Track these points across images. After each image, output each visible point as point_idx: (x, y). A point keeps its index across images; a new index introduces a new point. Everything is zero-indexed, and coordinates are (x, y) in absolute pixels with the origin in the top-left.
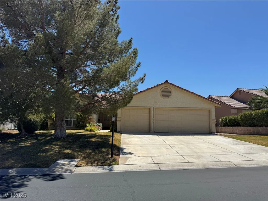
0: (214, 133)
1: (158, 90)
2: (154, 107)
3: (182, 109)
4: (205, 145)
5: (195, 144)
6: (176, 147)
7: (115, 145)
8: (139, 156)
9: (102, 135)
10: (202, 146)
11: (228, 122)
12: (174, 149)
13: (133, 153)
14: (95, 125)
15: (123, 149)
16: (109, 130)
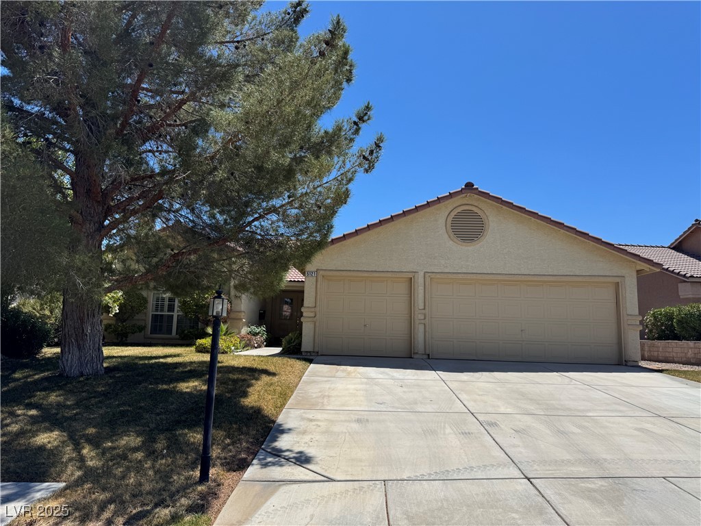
0: (635, 364)
1: (440, 219)
2: (425, 272)
3: (523, 278)
4: (623, 414)
5: (579, 411)
6: (502, 426)
7: (257, 412)
8: (332, 477)
9: (236, 365)
10: (609, 422)
11: (677, 324)
12: (493, 436)
13: (311, 457)
14: (244, 331)
15: (283, 432)
16: (281, 349)
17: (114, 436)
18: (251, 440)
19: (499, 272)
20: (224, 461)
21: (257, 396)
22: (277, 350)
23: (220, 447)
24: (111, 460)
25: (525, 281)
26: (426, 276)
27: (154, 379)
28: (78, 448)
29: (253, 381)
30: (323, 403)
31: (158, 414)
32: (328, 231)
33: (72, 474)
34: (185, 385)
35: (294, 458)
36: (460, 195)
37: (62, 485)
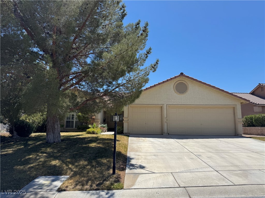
0: (241, 135)
1: (171, 85)
2: (167, 104)
4: (241, 152)
5: (226, 151)
6: (203, 156)
7: (120, 153)
8: (154, 172)
10: (237, 154)
11: (254, 121)
12: (201, 159)
13: (144, 166)
14: (100, 126)
15: (131, 159)
17: (77, 161)
18: (122, 162)
19: (193, 104)
20: (117, 168)
22: (113, 133)
24: (81, 169)
25: (202, 107)
26: (167, 106)
27: (80, 143)
28: (67, 165)
30: (140, 150)
31: (88, 154)
33: (70, 173)
34: (91, 145)
35: (139, 167)
36: (179, 77)
37: (68, 176)
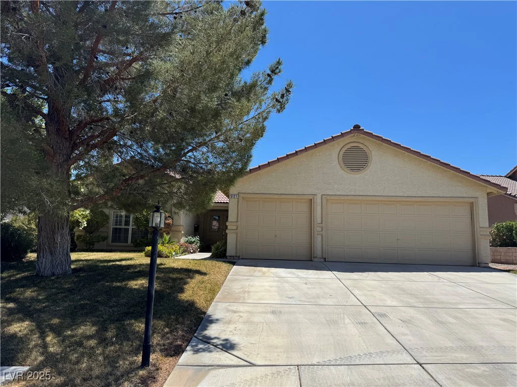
0: (486, 265)
1: (334, 152)
2: (322, 195)
3: (399, 199)
4: (487, 307)
6: (391, 317)
7: (191, 305)
8: (253, 362)
9: (175, 267)
11: (516, 234)
12: (385, 325)
13: (234, 344)
14: (183, 240)
15: (212, 322)
16: (211, 254)
17: (73, 325)
18: (185, 329)
19: (380, 194)
20: (163, 347)
21: (191, 292)
22: (208, 255)
23: (159, 335)
24: (69, 347)
25: (400, 201)
26: (323, 198)
27: (110, 278)
28: (43, 336)
29: (189, 280)
30: (244, 297)
31: (111, 307)
32: (248, 160)
33: (36, 359)
34: (135, 282)
35: (221, 345)
36: (350, 134)
37: (26, 368)
